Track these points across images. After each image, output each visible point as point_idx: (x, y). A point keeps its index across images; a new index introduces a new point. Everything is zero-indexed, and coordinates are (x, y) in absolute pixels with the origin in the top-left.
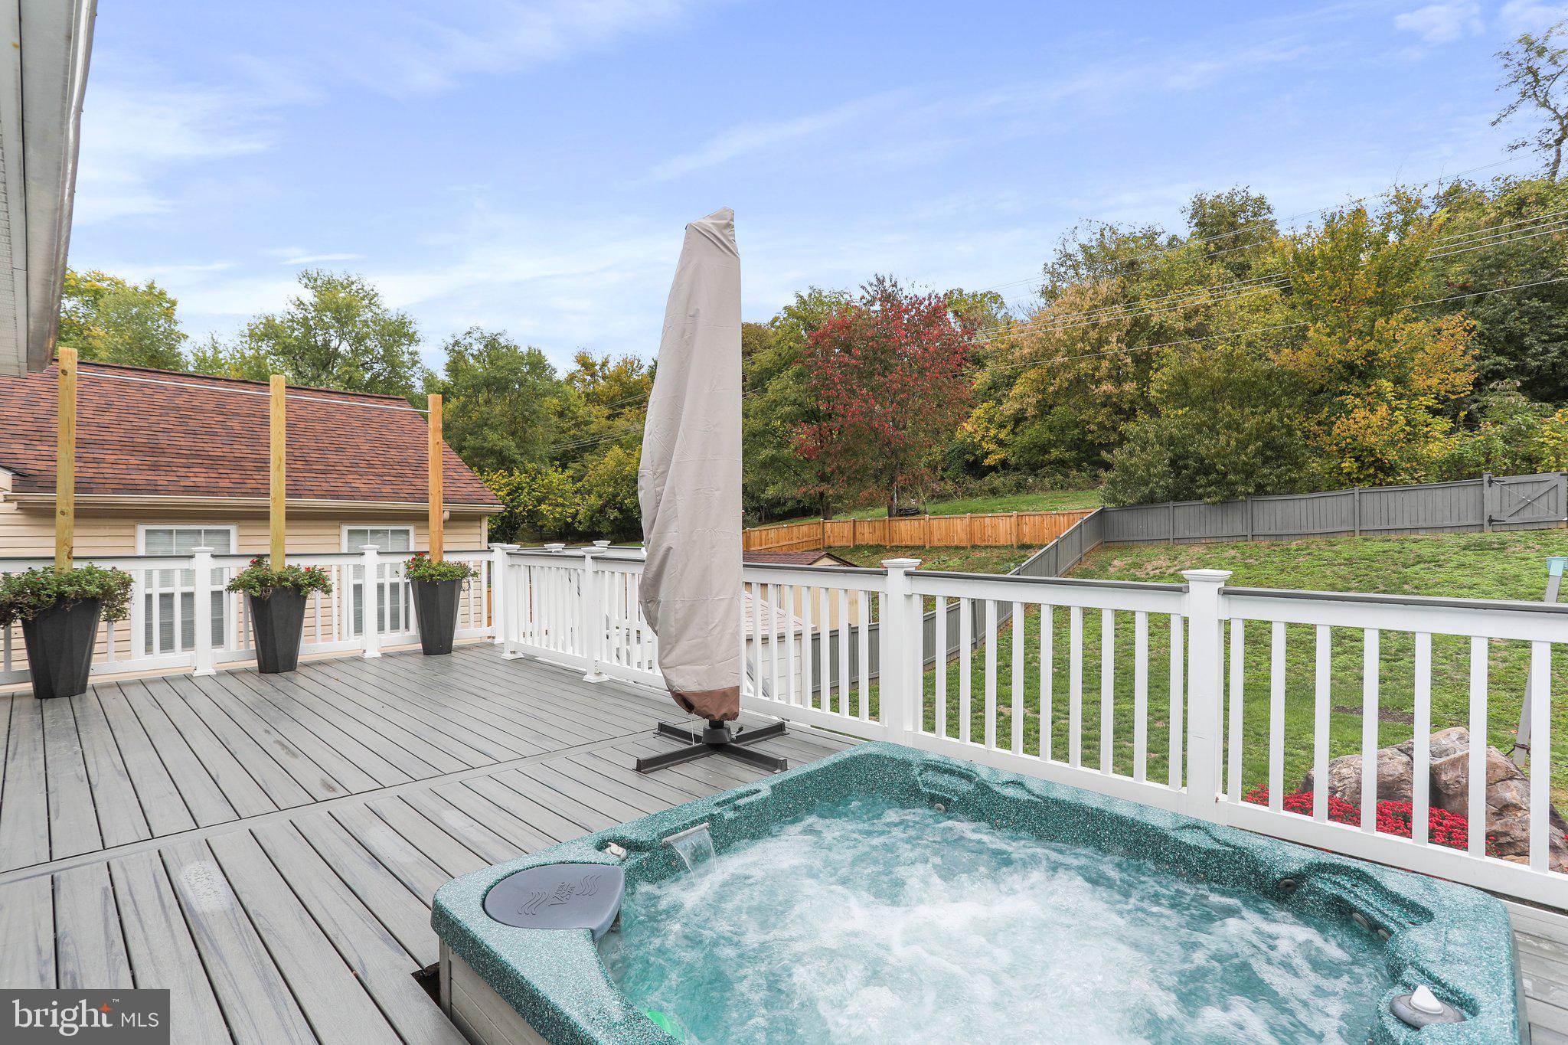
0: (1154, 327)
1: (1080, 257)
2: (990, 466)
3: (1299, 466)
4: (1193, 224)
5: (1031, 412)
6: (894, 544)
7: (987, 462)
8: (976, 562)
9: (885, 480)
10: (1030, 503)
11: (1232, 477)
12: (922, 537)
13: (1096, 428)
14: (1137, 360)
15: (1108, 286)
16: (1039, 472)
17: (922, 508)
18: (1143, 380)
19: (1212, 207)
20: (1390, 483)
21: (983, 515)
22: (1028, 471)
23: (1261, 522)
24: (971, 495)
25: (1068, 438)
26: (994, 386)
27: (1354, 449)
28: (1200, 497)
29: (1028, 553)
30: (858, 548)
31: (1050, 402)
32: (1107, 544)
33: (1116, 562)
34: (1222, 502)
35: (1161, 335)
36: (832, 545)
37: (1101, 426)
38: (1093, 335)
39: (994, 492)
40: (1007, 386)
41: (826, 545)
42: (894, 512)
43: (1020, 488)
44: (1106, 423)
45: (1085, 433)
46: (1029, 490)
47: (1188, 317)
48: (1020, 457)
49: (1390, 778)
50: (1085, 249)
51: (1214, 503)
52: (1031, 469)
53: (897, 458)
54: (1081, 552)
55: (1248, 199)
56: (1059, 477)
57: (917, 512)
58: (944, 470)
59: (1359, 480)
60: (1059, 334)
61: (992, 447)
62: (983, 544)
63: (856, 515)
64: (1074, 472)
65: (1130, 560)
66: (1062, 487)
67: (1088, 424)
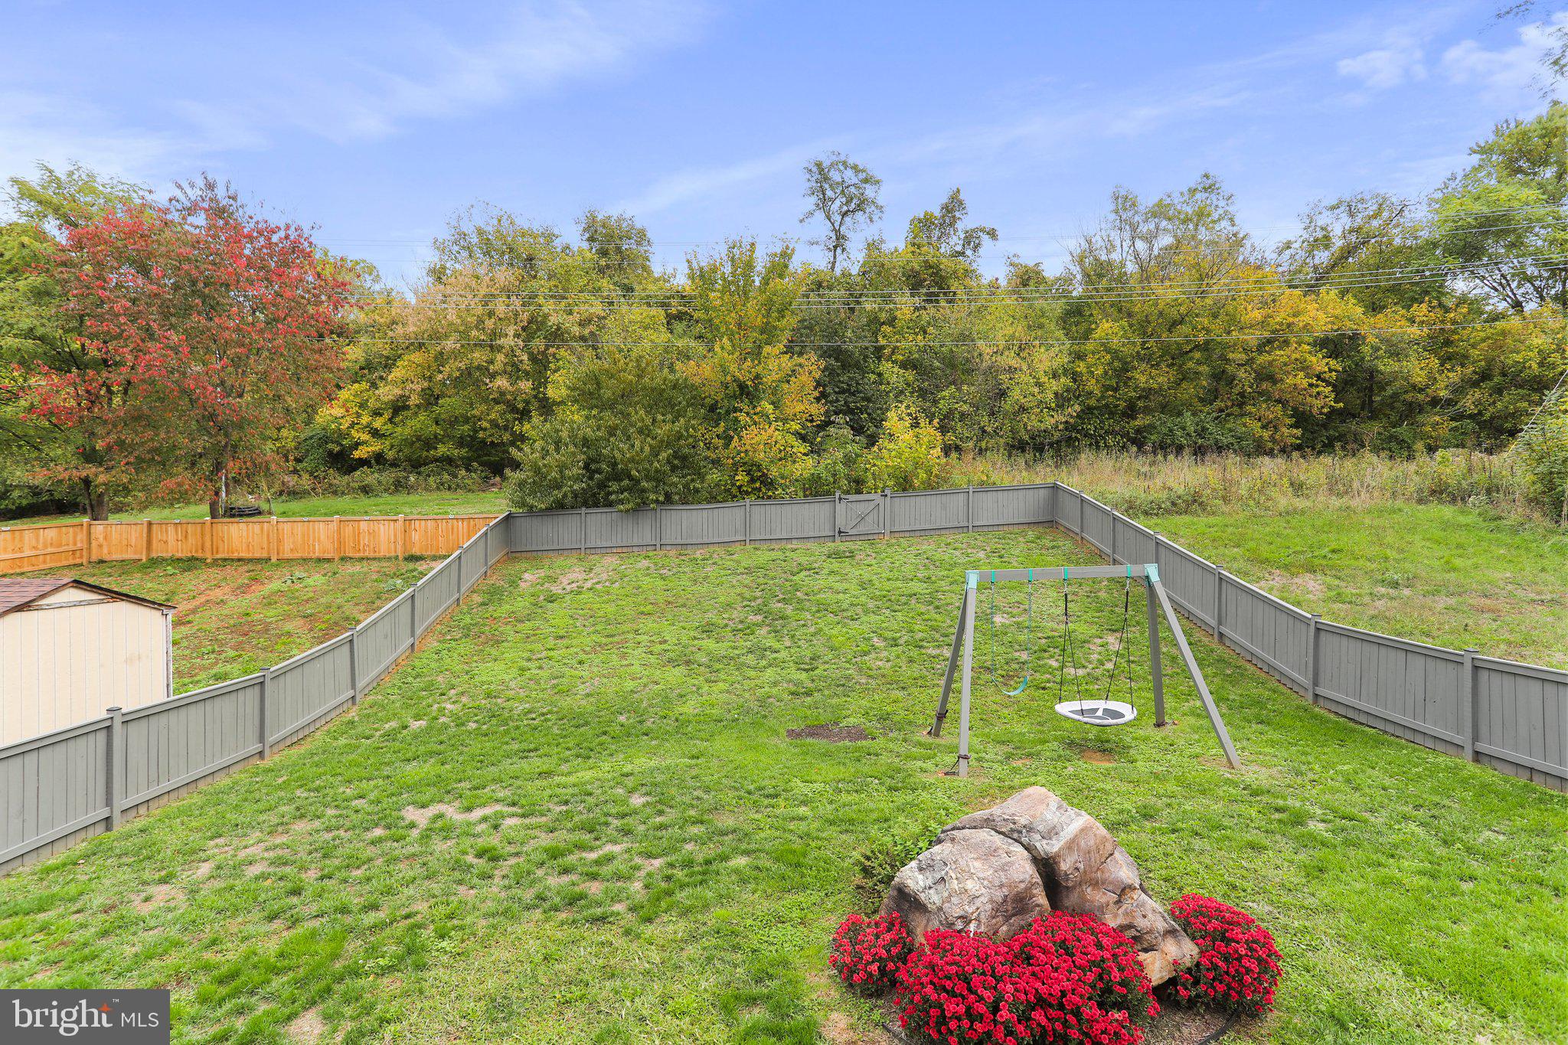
0: (551, 327)
1: (475, 240)
2: (360, 459)
3: (702, 477)
4: (584, 238)
5: (414, 400)
6: (219, 556)
7: (357, 454)
8: (348, 578)
9: (206, 465)
10: (414, 505)
11: (644, 484)
12: (265, 546)
13: (488, 426)
14: (533, 359)
15: (505, 275)
16: (422, 469)
17: (264, 507)
18: (541, 381)
19: (604, 226)
20: (769, 497)
21: (358, 518)
22: (409, 468)
23: (668, 532)
24: (335, 493)
25: (458, 434)
26: (368, 366)
27: (745, 463)
28: (610, 504)
29: (421, 566)
30: (154, 562)
31: (437, 392)
32: (514, 555)
33: (526, 576)
34: (634, 510)
35: (557, 336)
36: (106, 558)
37: (494, 424)
38: (489, 324)
39: (366, 490)
40: (385, 367)
41: (94, 558)
42: (221, 512)
43: (399, 486)
44: (500, 421)
45: (476, 431)
46: (410, 489)
47: (582, 324)
48: (400, 451)
49: (1023, 886)
50: (480, 232)
51: (627, 511)
52: (412, 466)
53: (226, 435)
54: (486, 564)
55: (633, 228)
56: (446, 476)
57: (258, 512)
58: (298, 460)
59: (747, 493)
60: (452, 317)
61: (365, 437)
62: (358, 555)
63: (153, 514)
64: (463, 472)
65: (542, 573)
66: (450, 488)
67: (479, 420)
